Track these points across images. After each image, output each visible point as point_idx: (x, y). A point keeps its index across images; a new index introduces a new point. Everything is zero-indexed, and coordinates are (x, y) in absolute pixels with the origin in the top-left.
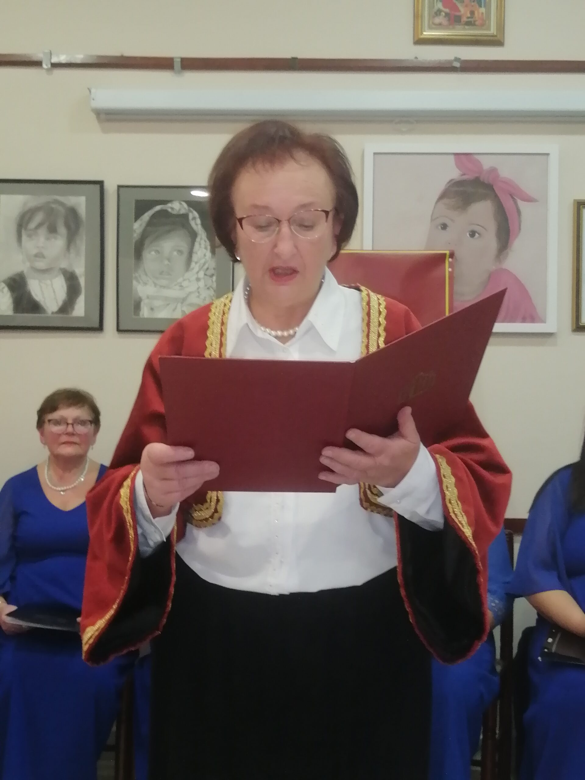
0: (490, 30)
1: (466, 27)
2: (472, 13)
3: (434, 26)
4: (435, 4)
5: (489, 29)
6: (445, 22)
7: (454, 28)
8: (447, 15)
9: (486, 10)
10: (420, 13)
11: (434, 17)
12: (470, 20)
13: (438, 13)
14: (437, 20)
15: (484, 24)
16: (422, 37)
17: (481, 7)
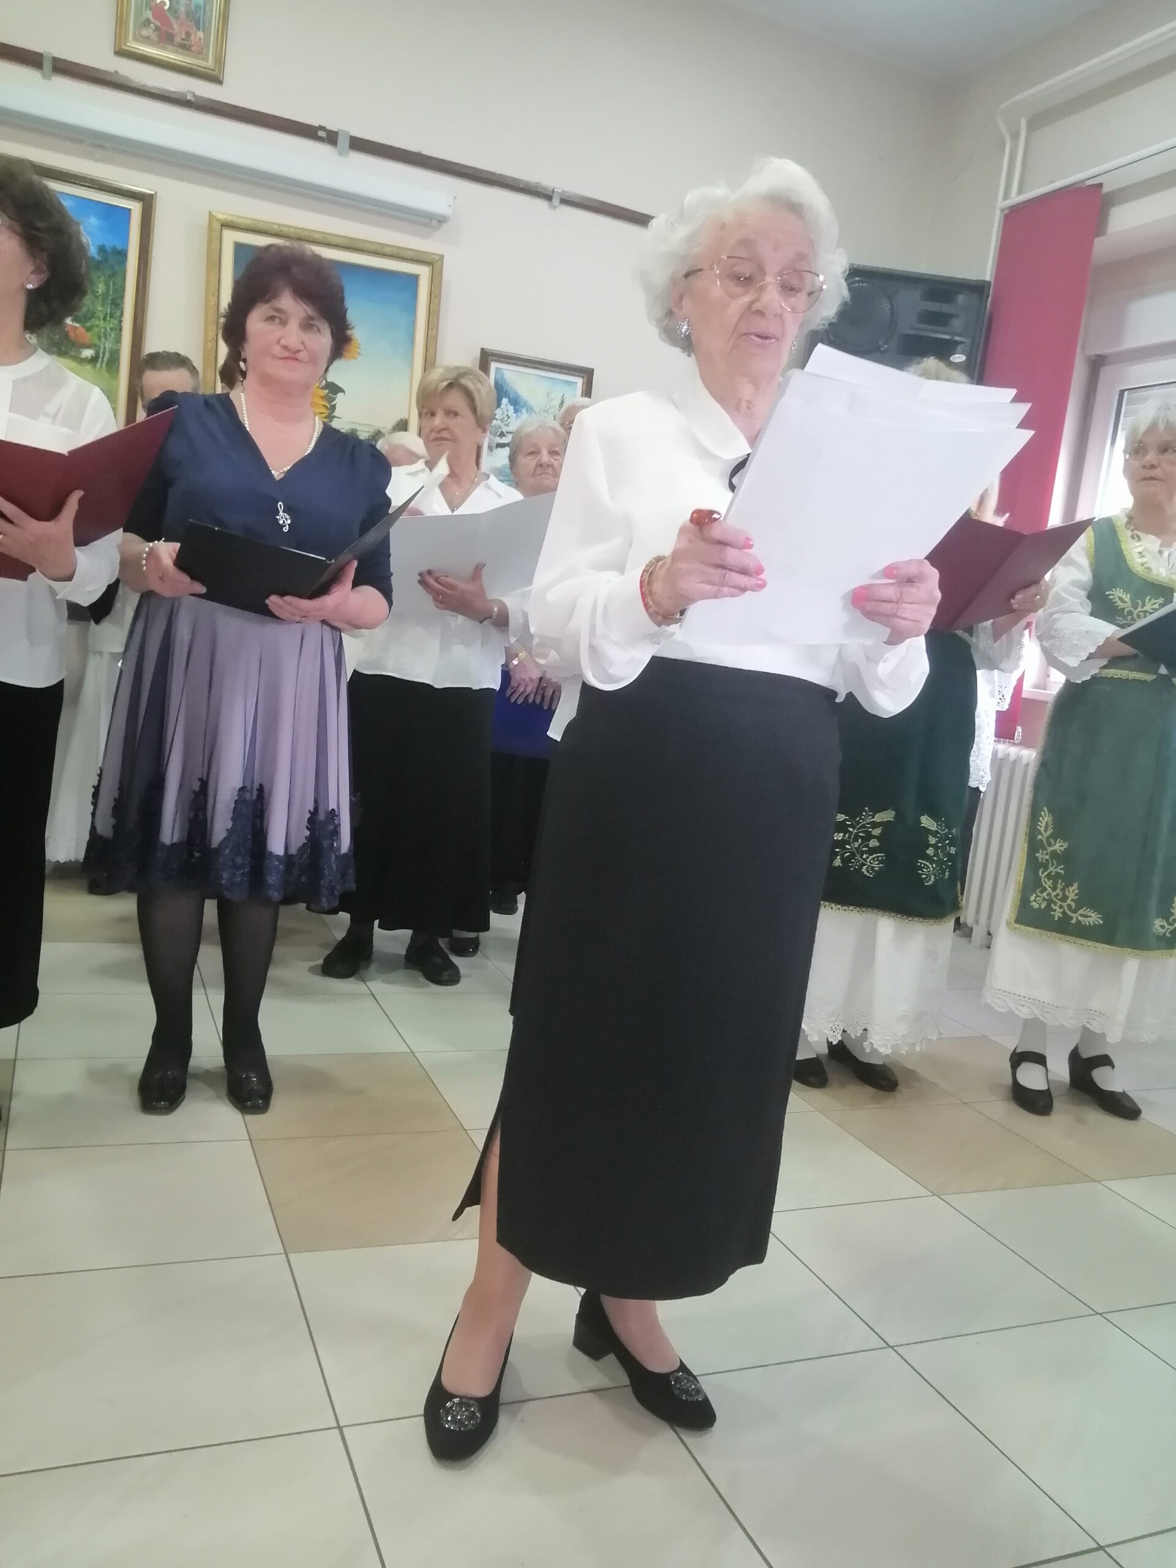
0: (208, 62)
1: (180, 50)
2: (188, 35)
3: (142, 39)
4: (144, 10)
5: (206, 59)
6: (154, 37)
7: (163, 49)
8: (157, 29)
9: (204, 35)
10: (124, 15)
11: (141, 27)
12: (184, 42)
13: (147, 23)
14: (145, 32)
15: (201, 53)
16: (124, 47)
17: (199, 30)
